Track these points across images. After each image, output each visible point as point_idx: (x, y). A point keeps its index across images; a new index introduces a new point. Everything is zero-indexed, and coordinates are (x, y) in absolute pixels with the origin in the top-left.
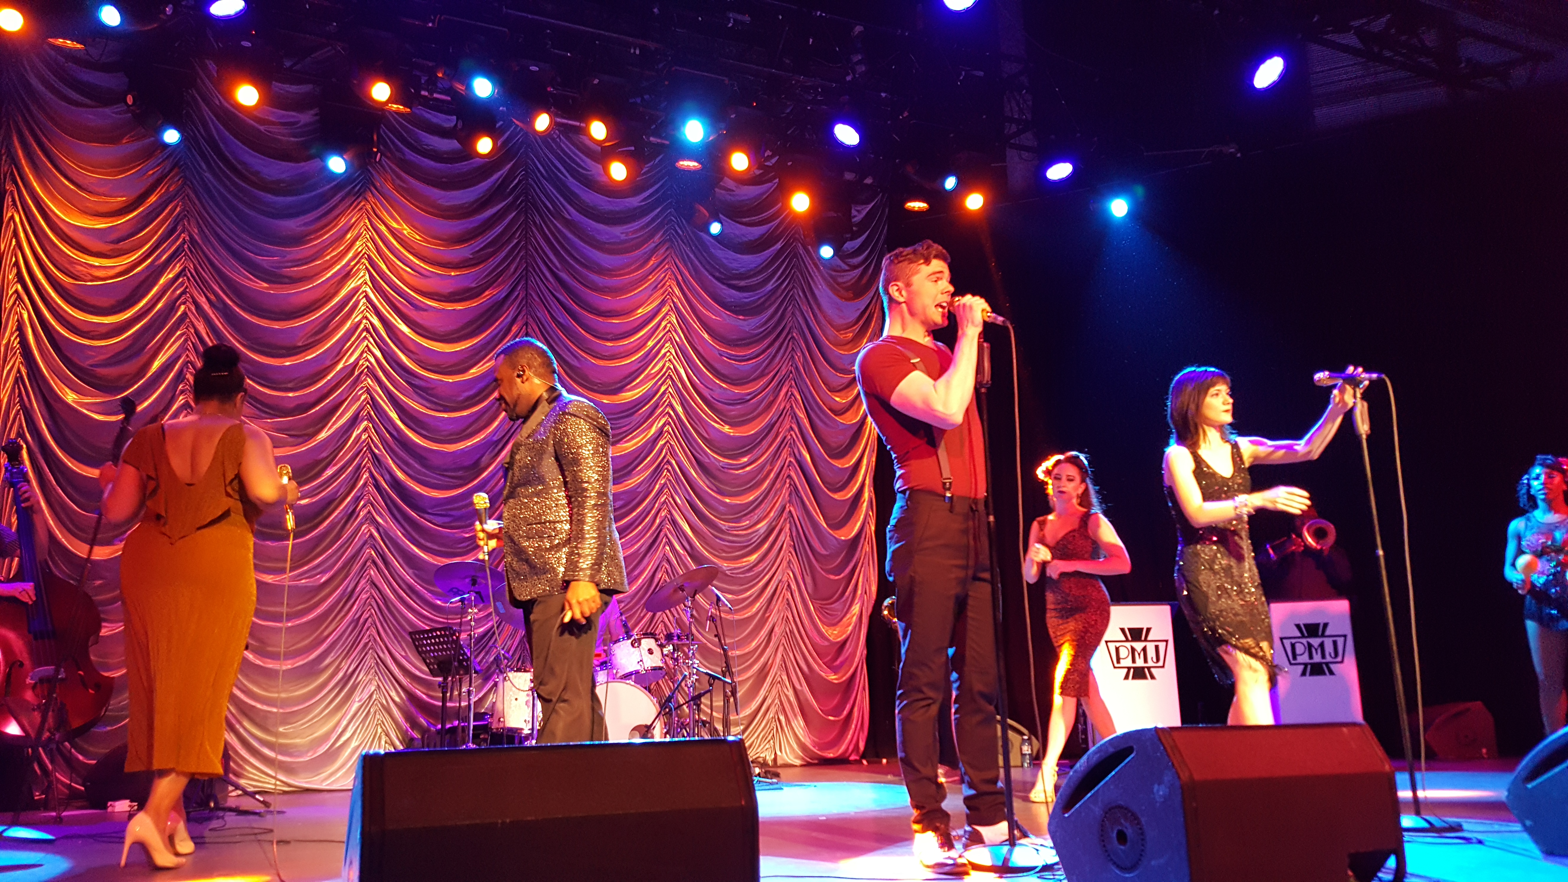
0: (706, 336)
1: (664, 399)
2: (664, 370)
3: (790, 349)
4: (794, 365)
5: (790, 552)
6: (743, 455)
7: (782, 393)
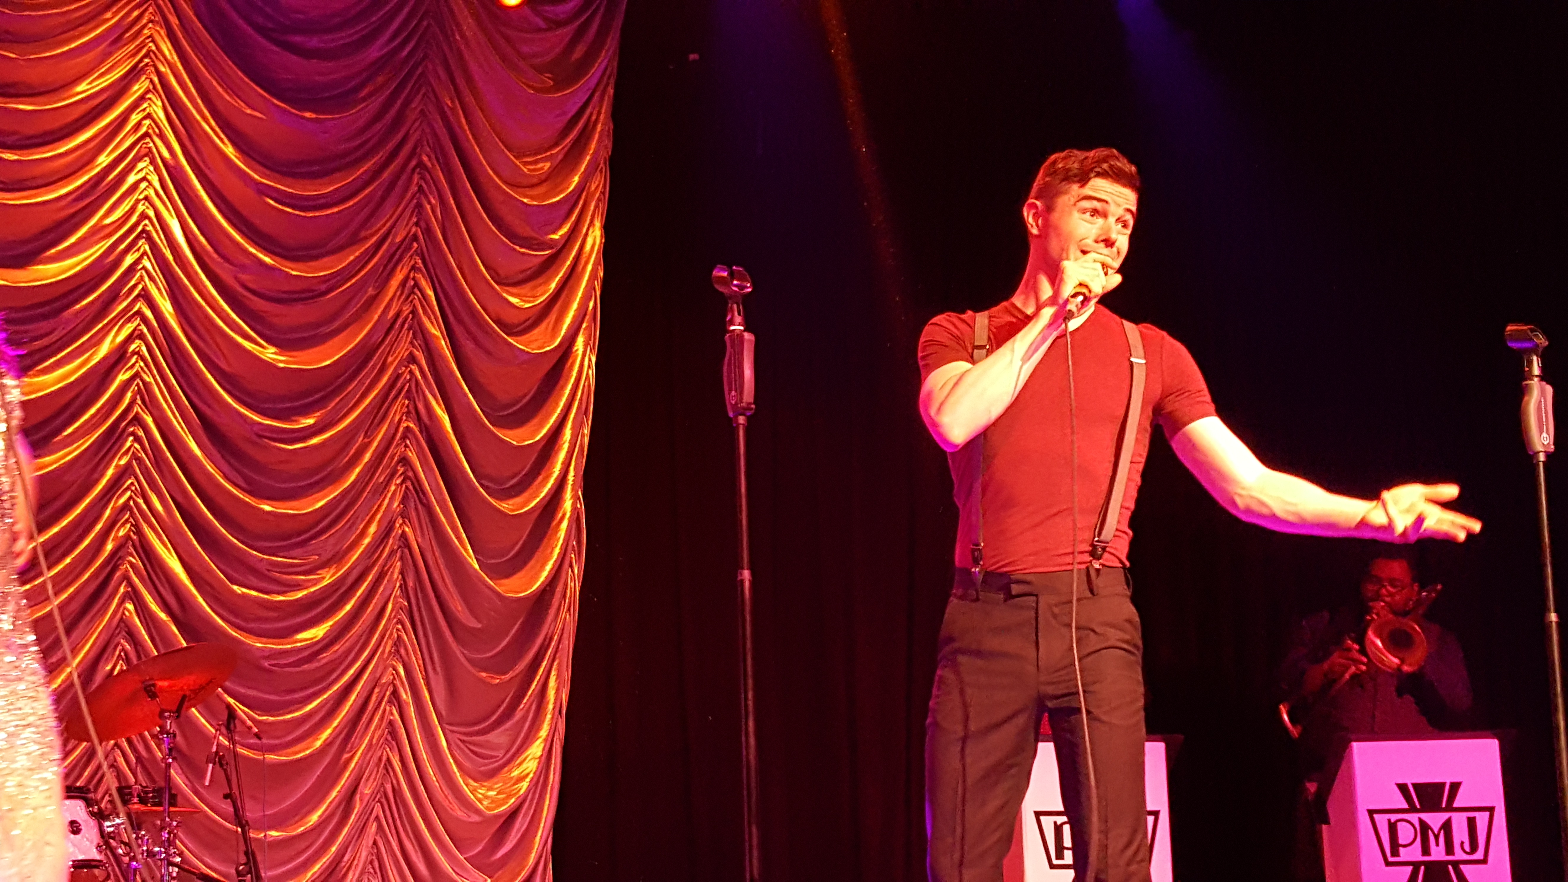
0: (229, 150)
1: (133, 282)
2: (134, 219)
3: (414, 188)
4: (423, 224)
5: (400, 622)
6: (305, 411)
7: (395, 283)
